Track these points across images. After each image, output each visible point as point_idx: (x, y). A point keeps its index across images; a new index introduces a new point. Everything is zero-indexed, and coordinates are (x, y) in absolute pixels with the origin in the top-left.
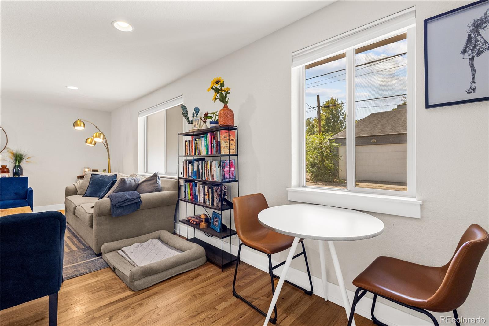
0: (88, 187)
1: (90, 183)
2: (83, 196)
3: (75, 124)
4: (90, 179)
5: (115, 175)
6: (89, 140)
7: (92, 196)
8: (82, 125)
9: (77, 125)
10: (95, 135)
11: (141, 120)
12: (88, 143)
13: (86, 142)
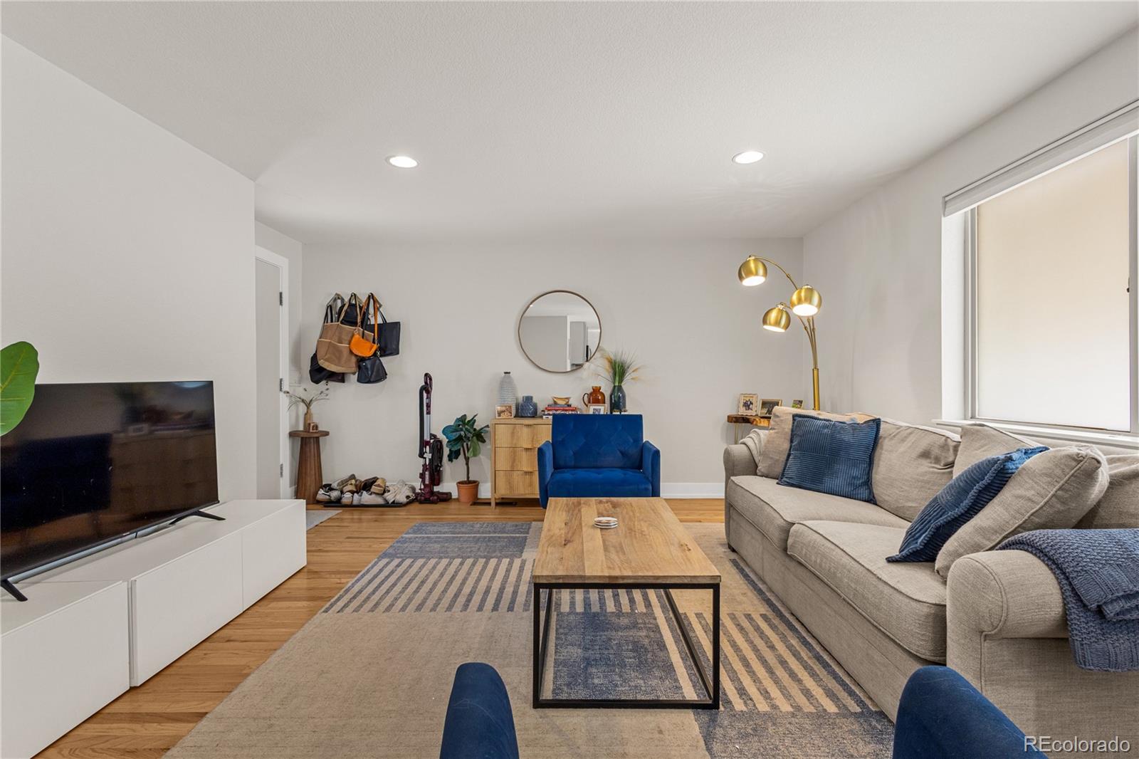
0: (789, 455)
1: (792, 441)
2: (778, 483)
3: (743, 272)
4: (792, 431)
5: (873, 420)
6: (773, 315)
7: (803, 484)
8: (761, 271)
9: (749, 273)
10: (795, 297)
11: (952, 226)
12: (770, 324)
13: (765, 322)
